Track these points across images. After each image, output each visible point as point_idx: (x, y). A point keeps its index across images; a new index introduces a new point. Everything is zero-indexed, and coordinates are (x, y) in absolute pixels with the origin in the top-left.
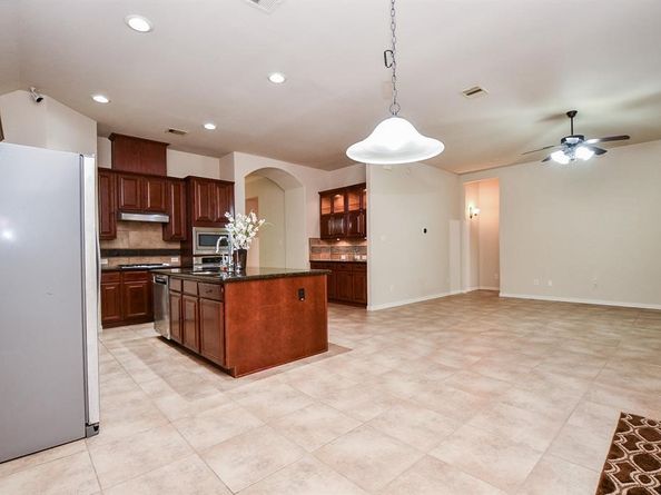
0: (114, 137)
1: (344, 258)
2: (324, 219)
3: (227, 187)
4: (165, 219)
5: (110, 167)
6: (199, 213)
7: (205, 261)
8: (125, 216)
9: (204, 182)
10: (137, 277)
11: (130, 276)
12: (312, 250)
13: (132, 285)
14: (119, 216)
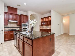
0: (8, 7)
1: (45, 28)
2: (42, 22)
3: (27, 16)
4: (17, 21)
5: (7, 12)
6: (23, 21)
7: (24, 29)
8: (9, 21)
9: (24, 15)
10: (12, 32)
11: (10, 32)
12: (40, 27)
13: (11, 33)
14: (8, 21)
